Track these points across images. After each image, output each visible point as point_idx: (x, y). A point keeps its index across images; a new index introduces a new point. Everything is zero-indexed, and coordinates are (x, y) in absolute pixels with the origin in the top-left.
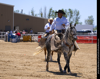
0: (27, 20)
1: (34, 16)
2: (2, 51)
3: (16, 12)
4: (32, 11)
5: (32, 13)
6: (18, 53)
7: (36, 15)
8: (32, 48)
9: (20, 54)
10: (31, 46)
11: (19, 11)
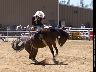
0: (75, 12)
1: (84, 7)
2: (45, 53)
3: (62, 3)
4: (81, 2)
5: (81, 3)
6: (65, 55)
7: (86, 6)
8: (83, 48)
9: (68, 55)
10: (81, 45)
11: (65, 1)
